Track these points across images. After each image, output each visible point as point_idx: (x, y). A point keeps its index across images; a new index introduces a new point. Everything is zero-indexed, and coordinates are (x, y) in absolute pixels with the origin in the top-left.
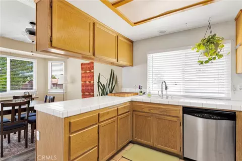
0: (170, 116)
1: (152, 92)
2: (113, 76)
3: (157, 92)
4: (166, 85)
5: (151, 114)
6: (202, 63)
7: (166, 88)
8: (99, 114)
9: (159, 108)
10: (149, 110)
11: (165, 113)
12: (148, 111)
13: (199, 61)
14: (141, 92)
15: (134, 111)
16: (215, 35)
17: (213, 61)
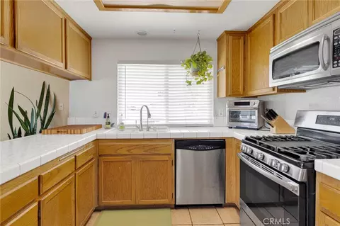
0: (159, 154)
1: (126, 122)
2: (46, 96)
3: (134, 123)
4: (148, 111)
5: (130, 157)
6: (190, 84)
7: (149, 115)
8: (39, 177)
9: (144, 146)
10: (129, 151)
11: (153, 152)
12: (127, 153)
13: (187, 82)
14: (109, 123)
15: (100, 156)
16: (205, 52)
17: (204, 82)
